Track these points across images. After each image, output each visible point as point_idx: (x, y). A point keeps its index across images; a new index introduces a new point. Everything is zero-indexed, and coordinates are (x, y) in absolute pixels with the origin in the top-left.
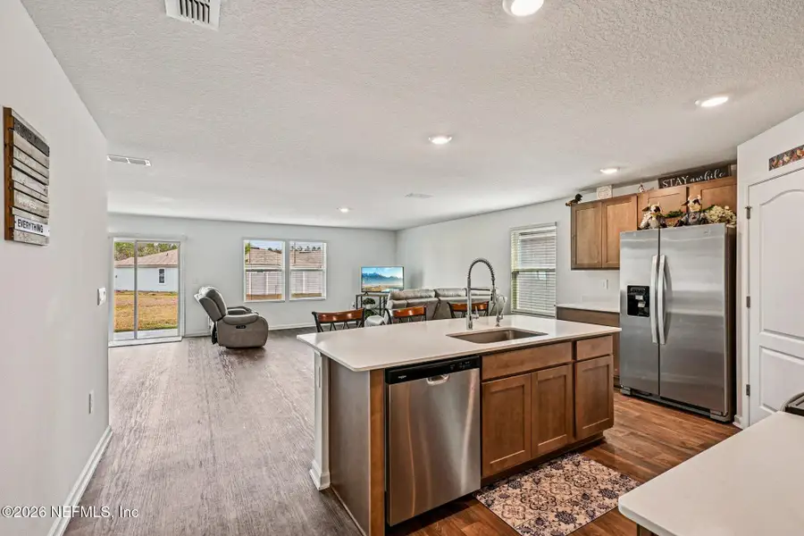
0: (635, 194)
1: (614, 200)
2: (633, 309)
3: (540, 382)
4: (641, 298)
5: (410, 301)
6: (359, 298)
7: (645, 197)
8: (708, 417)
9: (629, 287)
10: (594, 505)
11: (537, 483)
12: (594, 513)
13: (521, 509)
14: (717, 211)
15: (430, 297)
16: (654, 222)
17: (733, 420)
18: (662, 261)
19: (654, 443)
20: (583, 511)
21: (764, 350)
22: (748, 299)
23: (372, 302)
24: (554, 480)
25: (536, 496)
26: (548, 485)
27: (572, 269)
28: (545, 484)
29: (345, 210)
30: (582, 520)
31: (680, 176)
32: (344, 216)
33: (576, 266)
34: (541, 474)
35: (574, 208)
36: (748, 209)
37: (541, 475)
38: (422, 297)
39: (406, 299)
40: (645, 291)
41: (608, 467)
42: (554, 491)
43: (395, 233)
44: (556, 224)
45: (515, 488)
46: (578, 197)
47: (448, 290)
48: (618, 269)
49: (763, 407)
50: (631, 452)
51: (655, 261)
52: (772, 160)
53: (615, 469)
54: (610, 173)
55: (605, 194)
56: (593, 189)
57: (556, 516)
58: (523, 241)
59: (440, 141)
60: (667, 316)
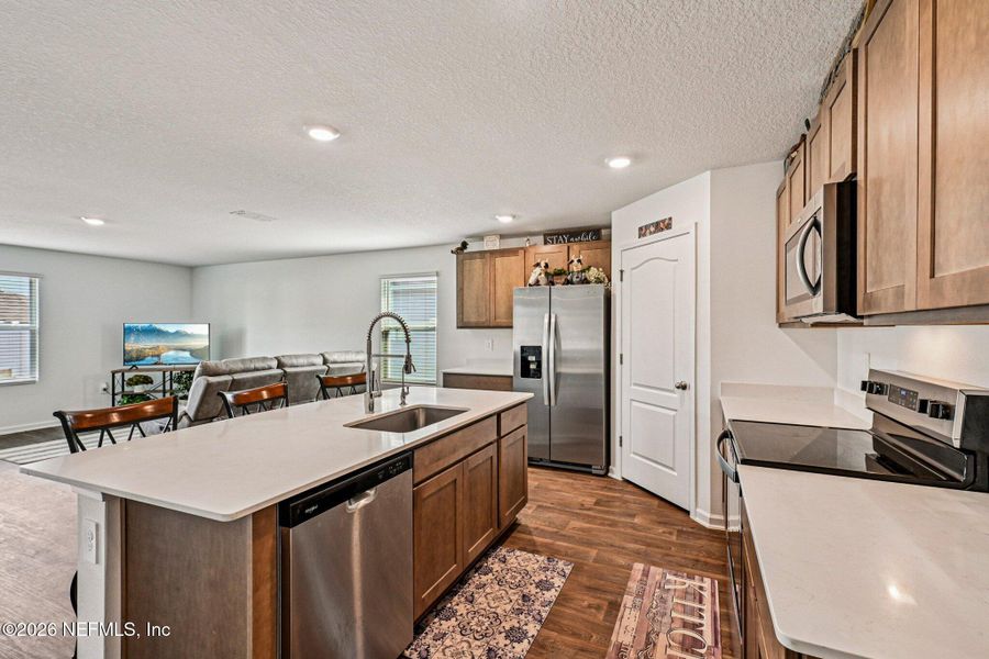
0: (522, 248)
1: (503, 253)
2: (526, 371)
3: (470, 471)
4: (533, 358)
5: (236, 377)
6: (118, 376)
7: (532, 251)
8: (590, 473)
9: (522, 347)
10: (537, 606)
11: (471, 602)
12: (541, 616)
13: (465, 645)
14: (593, 273)
15: (270, 368)
16: (543, 280)
17: (608, 471)
18: (553, 320)
19: (561, 511)
20: (530, 618)
21: (634, 403)
22: (621, 355)
23: (147, 380)
24: (488, 590)
25: (476, 619)
26: (484, 599)
27: (458, 327)
28: (480, 599)
29: (95, 222)
30: (533, 629)
31: (562, 235)
32: (92, 232)
33: (462, 325)
34: (473, 586)
35: (461, 257)
36: (622, 272)
37: (472, 588)
38: (256, 370)
39: (230, 373)
40: (537, 350)
41: (533, 552)
42: (492, 604)
43: (191, 270)
44: (437, 274)
45: (448, 619)
46: (464, 245)
47: (296, 357)
48: (511, 327)
49: (632, 455)
50: (546, 528)
51: (546, 320)
52: (641, 229)
53: (538, 552)
54: (505, 220)
55: (493, 244)
56: (480, 237)
57: (506, 637)
58: (395, 292)
59: (322, 135)
60: (557, 376)
